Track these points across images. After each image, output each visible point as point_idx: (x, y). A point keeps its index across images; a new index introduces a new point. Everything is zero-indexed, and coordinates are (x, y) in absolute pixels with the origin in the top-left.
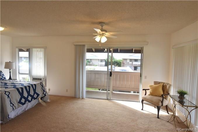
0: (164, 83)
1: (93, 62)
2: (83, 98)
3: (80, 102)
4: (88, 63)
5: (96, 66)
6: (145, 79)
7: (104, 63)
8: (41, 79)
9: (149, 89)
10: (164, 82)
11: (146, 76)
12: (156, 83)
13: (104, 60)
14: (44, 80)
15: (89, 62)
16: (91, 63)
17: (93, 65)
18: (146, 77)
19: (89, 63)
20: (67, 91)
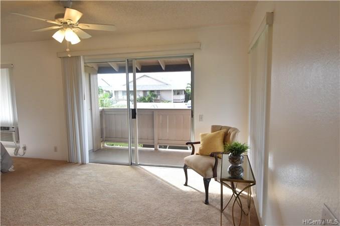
0: (229, 128)
1: (163, 95)
2: (83, 164)
3: (70, 171)
4: (153, 98)
5: (169, 102)
6: (200, 121)
7: (183, 97)
8: (8, 128)
9: (199, 143)
10: (229, 126)
11: (202, 115)
12: (214, 128)
13: (182, 90)
14: (14, 130)
15: (155, 96)
16: (159, 98)
17: (163, 101)
18: (201, 118)
19: (155, 98)
20: (56, 149)
